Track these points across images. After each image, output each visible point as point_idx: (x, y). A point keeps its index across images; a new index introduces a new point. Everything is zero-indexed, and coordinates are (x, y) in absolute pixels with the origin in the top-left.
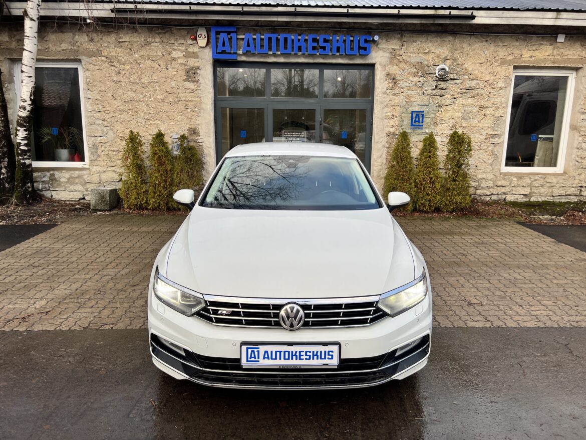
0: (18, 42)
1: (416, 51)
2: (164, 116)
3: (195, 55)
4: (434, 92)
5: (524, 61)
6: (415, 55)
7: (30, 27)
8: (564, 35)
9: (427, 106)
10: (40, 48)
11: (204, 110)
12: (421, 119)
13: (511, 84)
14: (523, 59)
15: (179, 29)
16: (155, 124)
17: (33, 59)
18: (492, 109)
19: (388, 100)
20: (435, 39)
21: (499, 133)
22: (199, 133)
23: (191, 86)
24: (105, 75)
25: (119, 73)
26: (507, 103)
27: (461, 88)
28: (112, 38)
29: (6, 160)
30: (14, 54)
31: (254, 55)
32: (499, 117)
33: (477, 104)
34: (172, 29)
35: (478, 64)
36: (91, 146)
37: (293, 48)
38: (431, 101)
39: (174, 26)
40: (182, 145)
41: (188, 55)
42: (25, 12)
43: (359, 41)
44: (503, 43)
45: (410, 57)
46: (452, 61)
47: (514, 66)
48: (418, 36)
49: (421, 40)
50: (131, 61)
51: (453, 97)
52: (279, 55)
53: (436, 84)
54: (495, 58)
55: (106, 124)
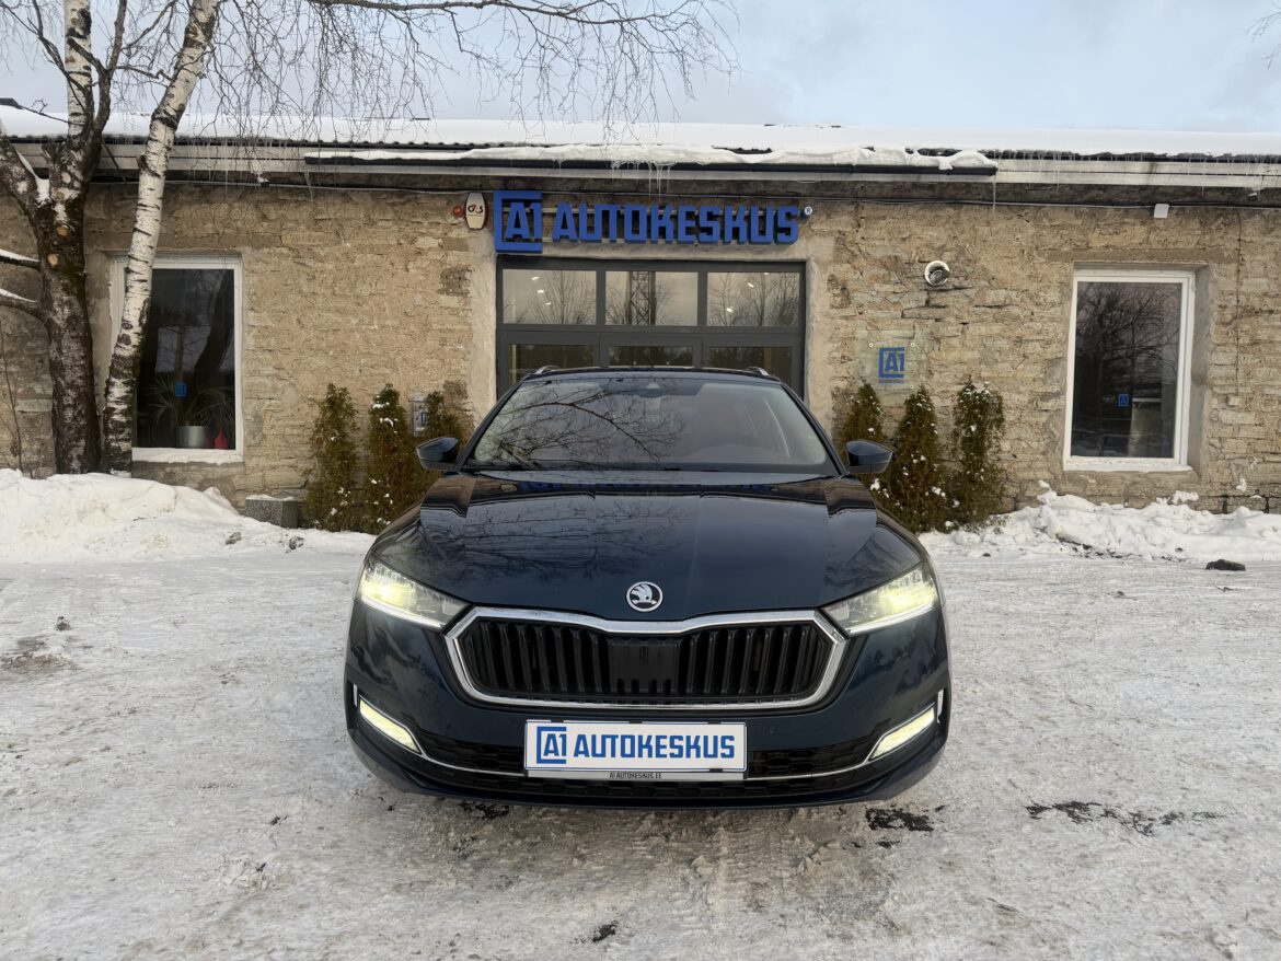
0: (122, 221)
1: (884, 233)
2: (399, 359)
3: (461, 245)
4: (924, 312)
5: (1095, 254)
6: (881, 242)
7: (150, 189)
8: (1168, 206)
9: (910, 338)
10: (164, 231)
11: (475, 347)
12: (899, 363)
13: (1071, 297)
14: (1092, 251)
15: (432, 196)
16: (380, 373)
17: (151, 247)
18: (1037, 344)
19: (833, 327)
20: (921, 213)
21: (1055, 390)
22: (466, 391)
23: (452, 301)
24: (286, 280)
25: (314, 277)
26: (1066, 333)
27: (975, 303)
28: (304, 212)
29: (82, 443)
30: (114, 244)
31: (574, 243)
32: (1051, 361)
33: (1009, 333)
34: (419, 196)
35: (1005, 260)
36: (249, 417)
37: (649, 231)
38: (918, 331)
39: (421, 189)
40: (432, 413)
41: (448, 245)
42: (143, 162)
43: (776, 218)
44: (1051, 220)
45: (874, 246)
46: (954, 253)
47: (1075, 264)
48: (888, 207)
49: (893, 215)
50: (338, 255)
51: (961, 321)
52: (621, 245)
53: (925, 297)
54: (1037, 248)
55: (283, 374)
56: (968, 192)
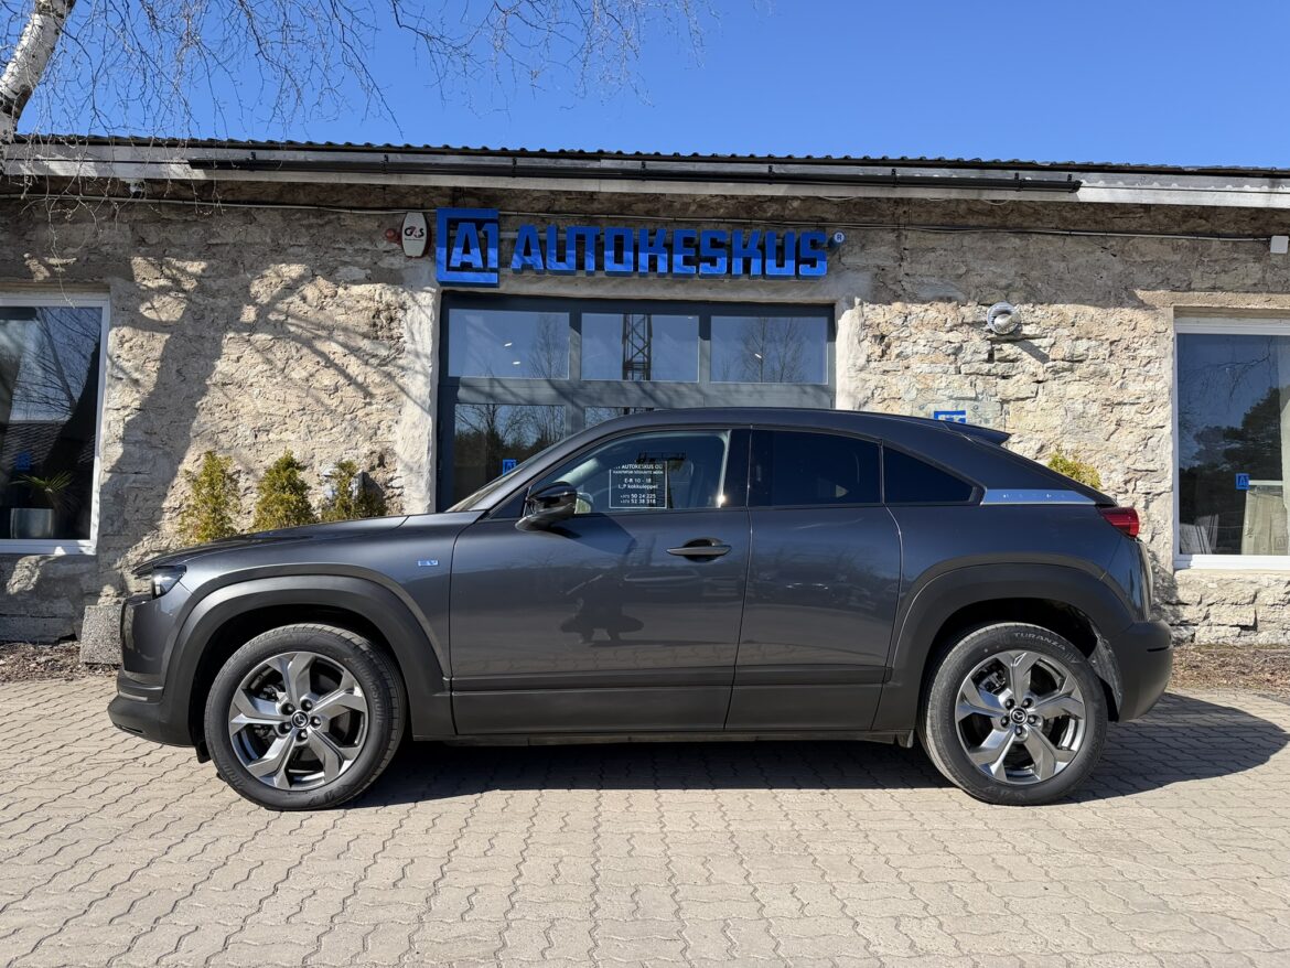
1: (934, 268)
3: (393, 278)
4: (986, 367)
5: (1199, 297)
6: (933, 280)
8: (1286, 239)
9: (971, 399)
10: (10, 257)
11: (410, 406)
14: (1195, 292)
15: (360, 216)
16: (280, 441)
18: (1133, 408)
19: (872, 385)
20: (980, 244)
21: (1158, 466)
22: (394, 463)
23: (381, 348)
25: (203, 317)
27: (1052, 357)
28: (195, 234)
31: (541, 274)
32: (1152, 427)
33: (1095, 396)
34: (342, 216)
35: (1088, 302)
36: (109, 497)
37: (636, 262)
38: (979, 389)
41: (378, 277)
43: (797, 247)
44: (1142, 255)
45: (922, 284)
46: (1023, 294)
47: (1175, 307)
48: (938, 236)
49: (945, 246)
50: (236, 290)
51: (1036, 379)
52: (601, 280)
53: (989, 348)
54: (1126, 289)
55: (155, 440)
56: (1038, 220)
